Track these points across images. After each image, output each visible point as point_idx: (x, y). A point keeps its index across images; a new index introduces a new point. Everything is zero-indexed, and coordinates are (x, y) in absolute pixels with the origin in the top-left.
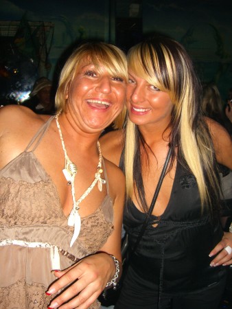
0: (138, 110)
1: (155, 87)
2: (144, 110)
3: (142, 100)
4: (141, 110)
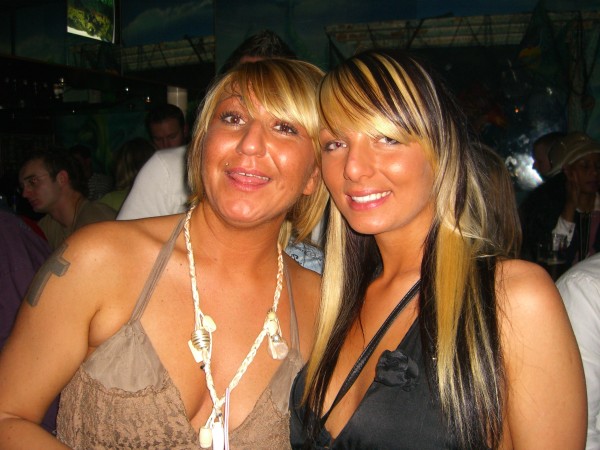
0: (366, 199)
1: (389, 139)
2: (378, 196)
3: (368, 172)
4: (373, 197)
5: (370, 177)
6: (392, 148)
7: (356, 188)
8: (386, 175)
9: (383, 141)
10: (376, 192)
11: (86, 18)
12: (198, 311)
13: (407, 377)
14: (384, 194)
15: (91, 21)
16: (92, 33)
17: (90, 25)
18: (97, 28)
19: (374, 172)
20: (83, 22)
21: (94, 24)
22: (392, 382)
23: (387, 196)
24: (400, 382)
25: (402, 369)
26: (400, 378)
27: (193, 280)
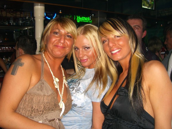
1: (118, 36)
5: (115, 46)
6: (119, 38)
7: (112, 49)
8: (119, 45)
9: (116, 37)
10: (117, 49)
11: (147, 3)
12: (53, 76)
13: (125, 94)
14: (119, 50)
15: (148, 4)
16: (148, 7)
17: (148, 5)
18: (150, 5)
19: (116, 44)
20: (146, 4)
21: (149, 5)
22: (121, 95)
23: (120, 50)
24: (123, 95)
25: (123, 91)
26: (123, 94)
27: (50, 69)
